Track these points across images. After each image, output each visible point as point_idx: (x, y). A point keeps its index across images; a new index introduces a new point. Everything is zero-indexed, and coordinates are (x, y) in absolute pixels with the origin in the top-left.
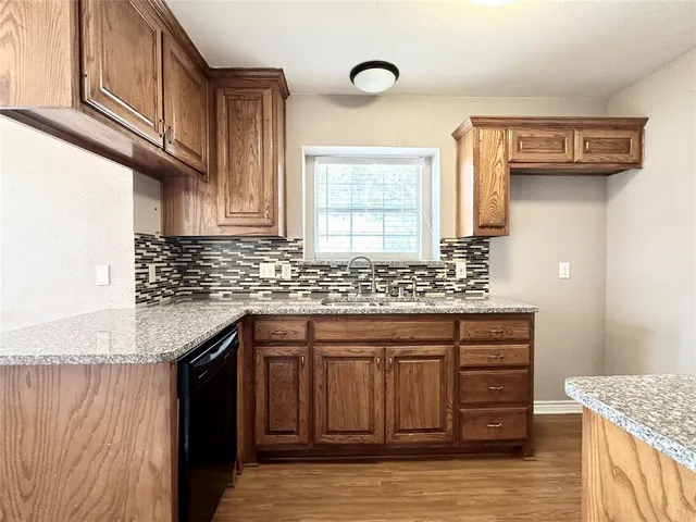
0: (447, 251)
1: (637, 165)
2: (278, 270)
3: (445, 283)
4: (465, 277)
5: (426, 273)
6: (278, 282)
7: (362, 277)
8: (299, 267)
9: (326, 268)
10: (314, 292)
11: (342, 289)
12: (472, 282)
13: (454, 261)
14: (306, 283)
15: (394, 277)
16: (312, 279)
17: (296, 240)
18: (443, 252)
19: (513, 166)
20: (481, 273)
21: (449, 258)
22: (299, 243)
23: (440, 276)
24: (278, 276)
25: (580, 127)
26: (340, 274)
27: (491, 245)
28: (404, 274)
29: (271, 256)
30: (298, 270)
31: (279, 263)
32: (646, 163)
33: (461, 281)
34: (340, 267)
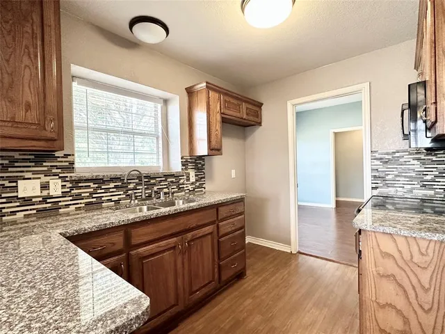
0: (184, 164)
1: (260, 124)
2: (45, 187)
3: (185, 186)
4: (194, 181)
5: (174, 180)
6: (45, 200)
7: (131, 186)
8: (71, 182)
9: (99, 181)
10: (87, 204)
11: (116, 198)
12: (198, 184)
13: (189, 171)
14: (79, 197)
15: (154, 184)
16: (85, 192)
17: (66, 156)
18: (183, 165)
19: (223, 116)
20: (202, 178)
21: (186, 169)
22: (70, 158)
23: (181, 181)
24: (45, 193)
25: (246, 102)
26: (112, 185)
27: (205, 161)
28: (161, 181)
29: (34, 173)
30: (69, 185)
31: (45, 179)
32: (262, 124)
33: (192, 184)
34: (112, 180)
